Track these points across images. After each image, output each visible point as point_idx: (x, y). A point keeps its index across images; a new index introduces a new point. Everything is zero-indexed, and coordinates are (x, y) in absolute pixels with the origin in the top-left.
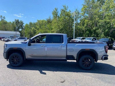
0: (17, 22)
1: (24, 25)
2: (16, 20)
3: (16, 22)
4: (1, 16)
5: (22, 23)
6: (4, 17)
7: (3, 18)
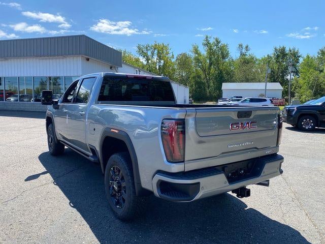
0: (282, 54)
1: (301, 60)
2: (276, 49)
3: (278, 56)
4: (241, 46)
5: (295, 56)
6: (247, 47)
7: (244, 51)
